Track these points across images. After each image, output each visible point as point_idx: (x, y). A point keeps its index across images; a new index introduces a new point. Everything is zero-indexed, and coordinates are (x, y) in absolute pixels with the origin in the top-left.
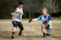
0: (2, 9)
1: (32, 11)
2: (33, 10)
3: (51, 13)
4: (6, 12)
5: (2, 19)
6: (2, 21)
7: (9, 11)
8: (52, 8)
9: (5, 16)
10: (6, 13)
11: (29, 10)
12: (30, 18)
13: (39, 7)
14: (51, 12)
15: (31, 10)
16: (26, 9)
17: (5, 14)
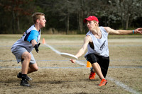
0: (10, 7)
1: (86, 12)
2: (89, 8)
3: (135, 18)
4: (18, 14)
5: (10, 33)
6: (10, 38)
7: (26, 13)
8: (138, 5)
9: (16, 24)
10: (20, 17)
11: (79, 9)
12: (81, 30)
13: (104, 4)
14: (136, 15)
15: (84, 11)
16: (70, 8)
17: (16, 20)
